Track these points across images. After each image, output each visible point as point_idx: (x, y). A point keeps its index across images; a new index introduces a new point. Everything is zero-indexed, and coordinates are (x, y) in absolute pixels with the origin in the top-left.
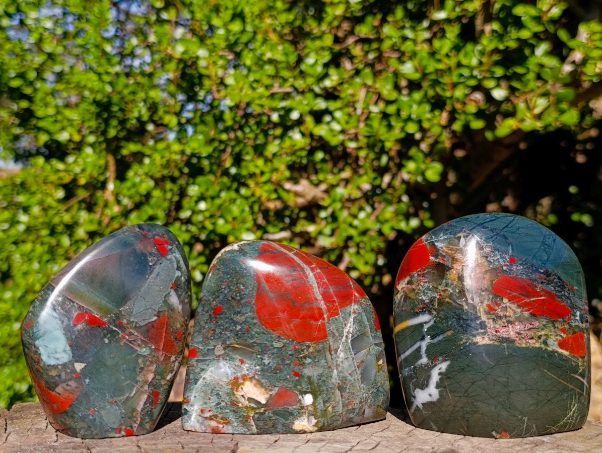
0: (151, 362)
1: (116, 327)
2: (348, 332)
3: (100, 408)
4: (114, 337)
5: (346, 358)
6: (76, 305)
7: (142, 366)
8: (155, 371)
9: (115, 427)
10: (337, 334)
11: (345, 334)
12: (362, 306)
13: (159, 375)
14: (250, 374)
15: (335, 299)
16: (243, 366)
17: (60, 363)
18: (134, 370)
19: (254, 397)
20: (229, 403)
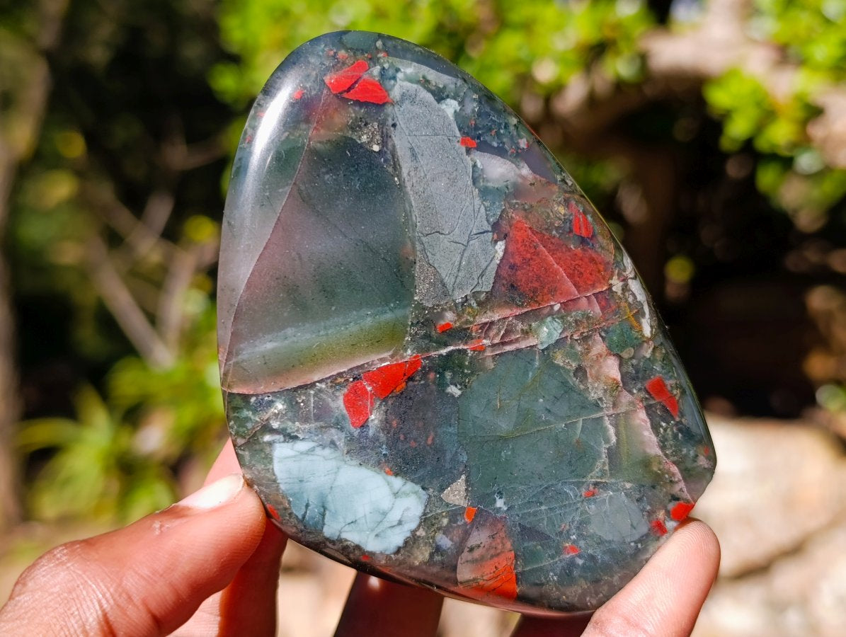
0: (585, 339)
1: (446, 345)
3: (578, 528)
4: (461, 366)
6: (323, 386)
7: (574, 365)
8: (610, 348)
9: (644, 529)
13: (623, 348)
17: (413, 526)
18: (567, 388)
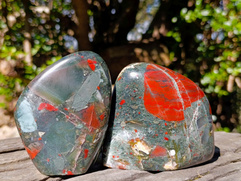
0: (84, 133)
1: (63, 112)
2: (195, 116)
3: (52, 158)
4: (62, 117)
5: (194, 130)
6: (40, 99)
7: (78, 135)
8: (86, 138)
9: (62, 169)
10: (189, 117)
11: (194, 117)
12: (203, 101)
13: (88, 140)
14: (141, 138)
15: (189, 97)
16: (136, 133)
17: (30, 131)
18: (73, 137)
19: (142, 150)
20: (129, 153)
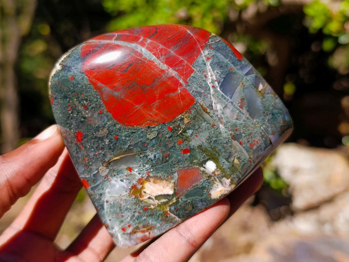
2: (213, 82)
5: (226, 107)
10: (203, 91)
11: (210, 85)
12: (212, 48)
14: (144, 175)
15: (181, 58)
16: (133, 172)
19: (160, 193)
20: (142, 211)
